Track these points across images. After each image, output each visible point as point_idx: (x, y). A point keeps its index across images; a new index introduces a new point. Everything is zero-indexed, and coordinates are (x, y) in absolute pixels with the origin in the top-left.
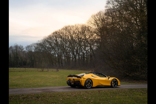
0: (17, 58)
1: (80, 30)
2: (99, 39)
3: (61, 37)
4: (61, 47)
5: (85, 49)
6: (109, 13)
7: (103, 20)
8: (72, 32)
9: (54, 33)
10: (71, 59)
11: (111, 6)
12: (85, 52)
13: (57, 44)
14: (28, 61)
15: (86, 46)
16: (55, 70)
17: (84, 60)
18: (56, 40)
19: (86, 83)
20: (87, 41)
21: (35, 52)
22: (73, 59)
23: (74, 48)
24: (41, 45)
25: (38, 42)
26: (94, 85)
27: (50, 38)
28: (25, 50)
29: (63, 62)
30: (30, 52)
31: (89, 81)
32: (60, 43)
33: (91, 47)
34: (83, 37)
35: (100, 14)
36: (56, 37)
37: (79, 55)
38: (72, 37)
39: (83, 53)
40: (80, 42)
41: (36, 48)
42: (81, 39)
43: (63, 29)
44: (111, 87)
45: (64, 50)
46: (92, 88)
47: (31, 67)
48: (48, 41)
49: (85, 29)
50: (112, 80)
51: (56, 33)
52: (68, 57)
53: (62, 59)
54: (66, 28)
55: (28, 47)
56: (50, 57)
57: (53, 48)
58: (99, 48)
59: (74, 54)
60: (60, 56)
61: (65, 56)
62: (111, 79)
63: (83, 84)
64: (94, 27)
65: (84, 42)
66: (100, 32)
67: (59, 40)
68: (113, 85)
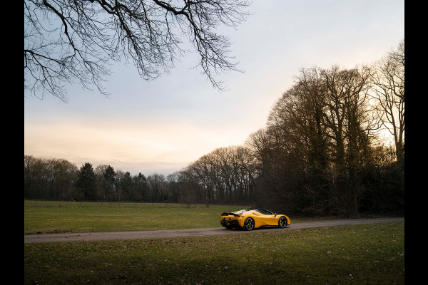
0: (157, 190)
1: (236, 153)
2: (260, 165)
3: (212, 163)
4: (212, 175)
5: (242, 178)
6: (271, 131)
7: (265, 140)
8: (225, 156)
9: (202, 158)
10: (225, 191)
11: (274, 122)
12: (243, 181)
13: (206, 172)
14: (170, 194)
15: (243, 174)
16: (204, 206)
17: (242, 192)
18: (205, 167)
19: (246, 223)
20: (245, 168)
21: (179, 183)
22: (227, 190)
23: (229, 177)
24: (186, 173)
25: (183, 170)
26: (257, 225)
27: (197, 164)
28: (166, 180)
29: (215, 196)
30: (173, 183)
31: (251, 221)
32: (209, 170)
33: (250, 175)
34: (240, 163)
35: (260, 132)
36: (205, 163)
37: (235, 185)
38: (225, 162)
39: (241, 183)
40: (236, 168)
41: (180, 178)
42: (237, 164)
43: (214, 152)
44: (279, 227)
45: (215, 180)
46: (254, 229)
47: (173, 202)
48: (194, 169)
49: (241, 152)
50: (280, 219)
51: (205, 157)
52: (221, 189)
53: (213, 192)
54: (217, 152)
55: (170, 176)
56: (198, 188)
57: (201, 177)
58: (261, 176)
59: (228, 184)
60: (210, 188)
61: (217, 188)
62: (279, 216)
63: (242, 224)
64: (253, 150)
65: (241, 169)
66: (262, 155)
67: (209, 166)
68: (281, 225)
